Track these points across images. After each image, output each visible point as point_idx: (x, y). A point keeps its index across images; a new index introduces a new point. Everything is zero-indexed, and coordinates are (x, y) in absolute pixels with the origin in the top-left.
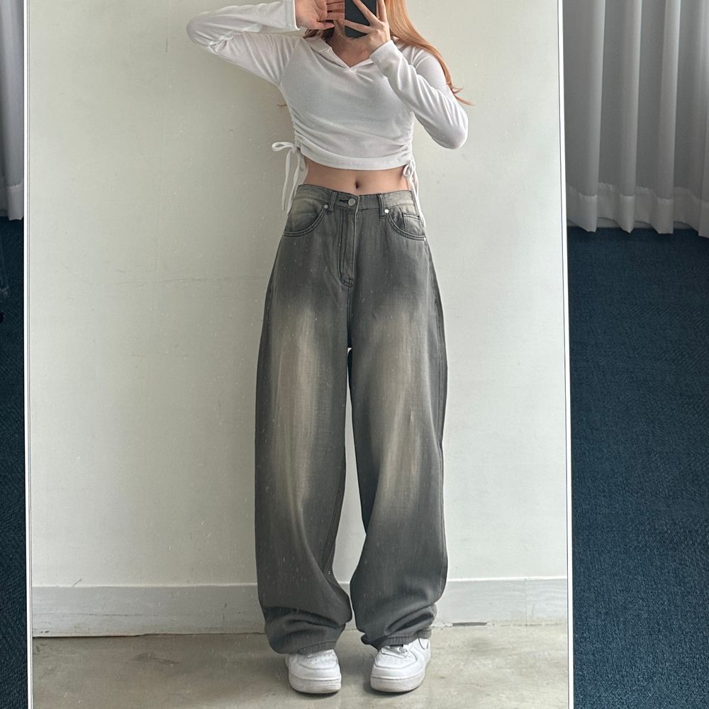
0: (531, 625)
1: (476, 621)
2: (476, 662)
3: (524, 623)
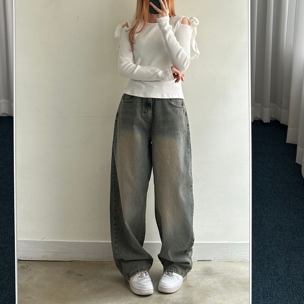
1: (207, 259)
2: (206, 279)
3: (227, 261)
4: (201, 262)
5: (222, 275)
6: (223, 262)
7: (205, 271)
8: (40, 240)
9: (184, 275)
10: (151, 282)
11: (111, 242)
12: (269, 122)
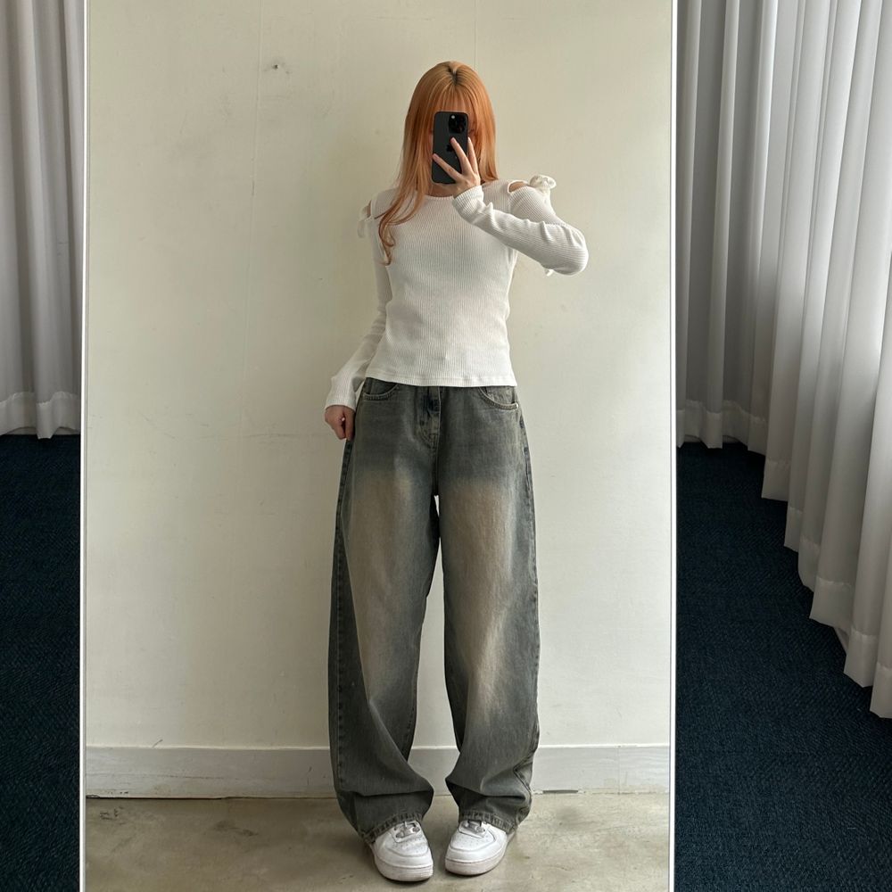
1: (567, 789)
2: (563, 838)
3: (617, 791)
4: (551, 796)
5: (603, 827)
6: (606, 793)
7: (563, 818)
8: (150, 746)
9: (510, 829)
10: (426, 847)
11: (329, 748)
12: (721, 447)
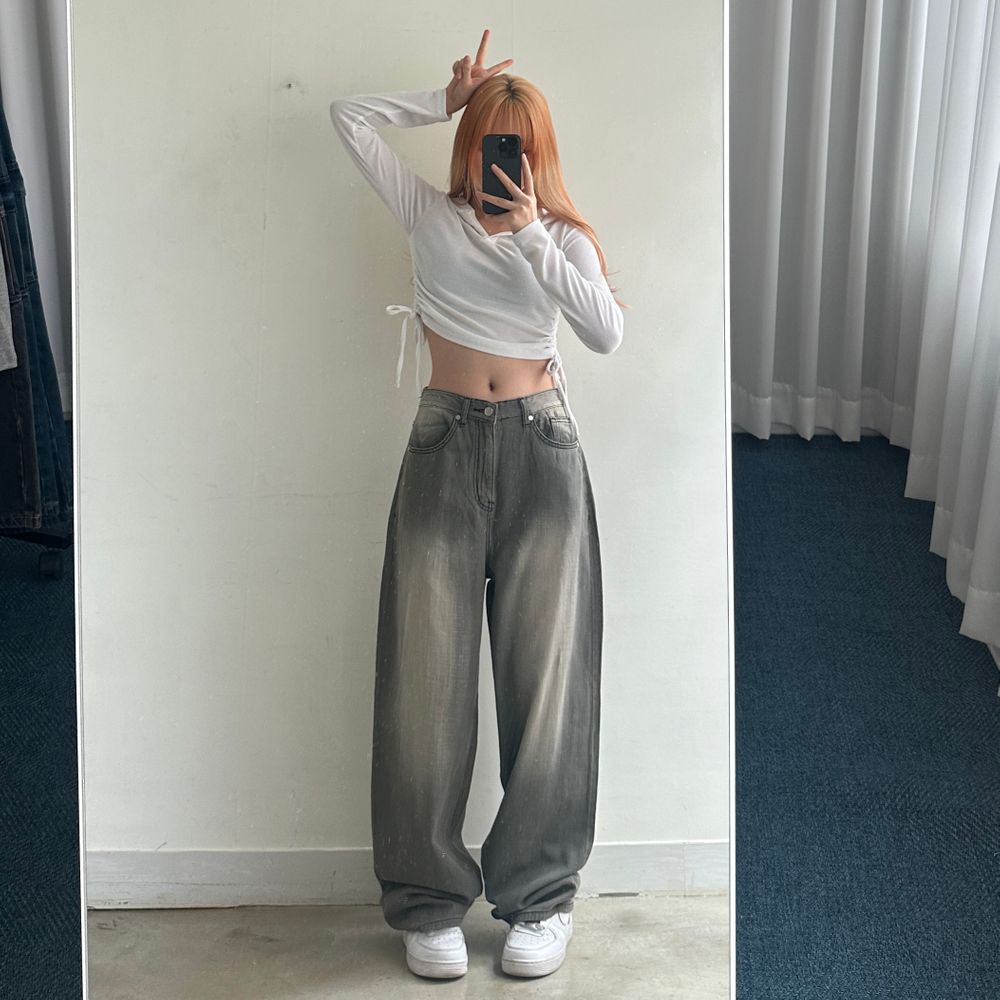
0: (690, 896)
1: (626, 891)
2: (626, 939)
3: (682, 893)
4: (608, 899)
5: (669, 928)
6: (671, 896)
7: (624, 920)
